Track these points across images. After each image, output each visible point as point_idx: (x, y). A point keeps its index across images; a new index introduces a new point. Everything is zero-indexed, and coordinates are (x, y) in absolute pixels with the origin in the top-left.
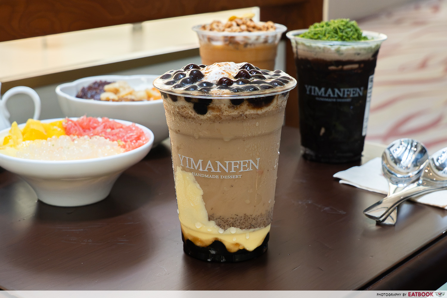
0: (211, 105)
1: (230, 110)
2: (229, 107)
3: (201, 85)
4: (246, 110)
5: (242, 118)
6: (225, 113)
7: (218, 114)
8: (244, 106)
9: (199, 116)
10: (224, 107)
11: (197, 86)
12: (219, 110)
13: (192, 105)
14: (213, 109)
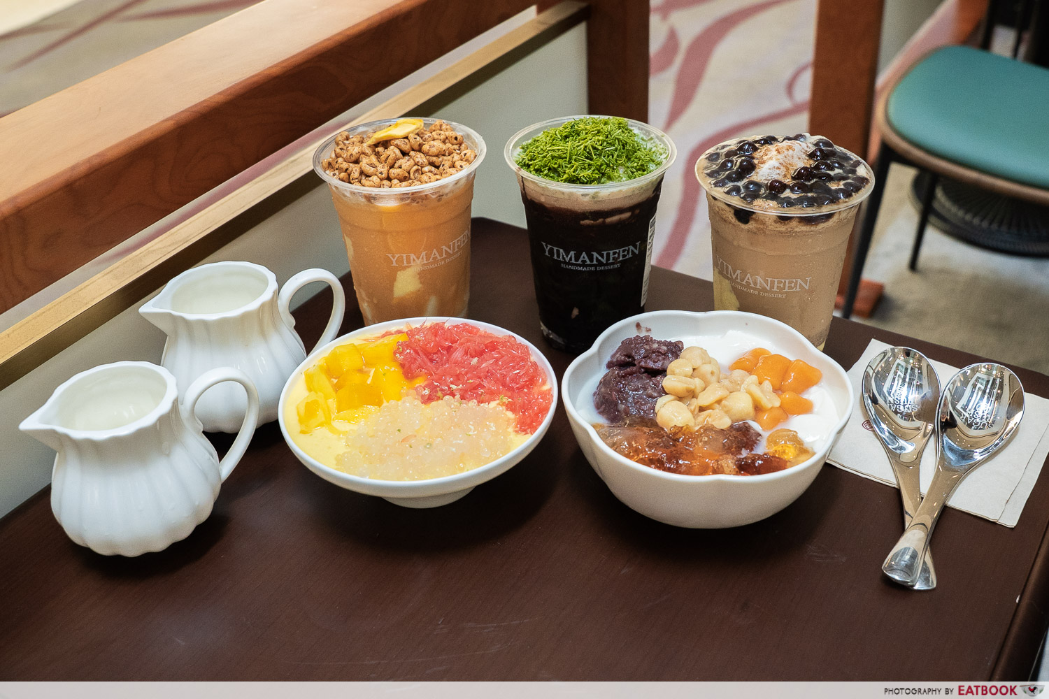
0: (754, 216)
1: (777, 225)
2: (775, 222)
3: (746, 187)
4: (797, 227)
5: (789, 234)
6: (770, 228)
7: (762, 227)
8: (794, 223)
9: (740, 224)
10: (770, 222)
11: (741, 188)
12: (763, 223)
13: (733, 211)
14: (756, 221)
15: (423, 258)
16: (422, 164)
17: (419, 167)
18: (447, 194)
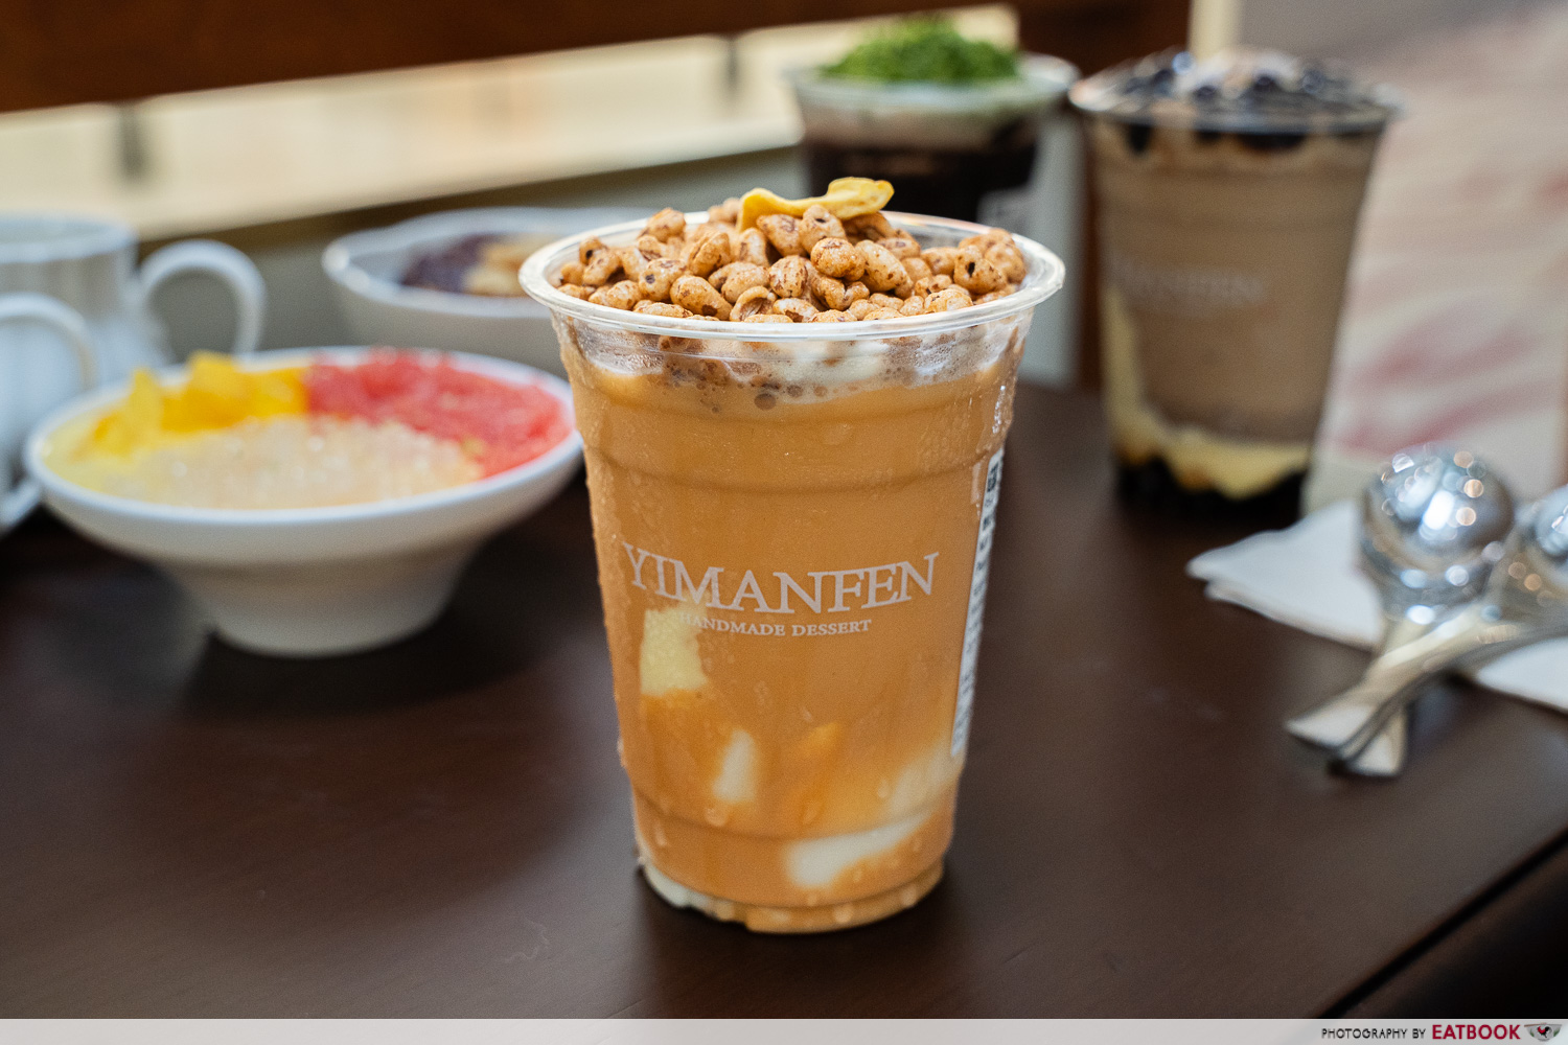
15: (709, 587)
16: (778, 287)
17: (771, 296)
18: (795, 390)
